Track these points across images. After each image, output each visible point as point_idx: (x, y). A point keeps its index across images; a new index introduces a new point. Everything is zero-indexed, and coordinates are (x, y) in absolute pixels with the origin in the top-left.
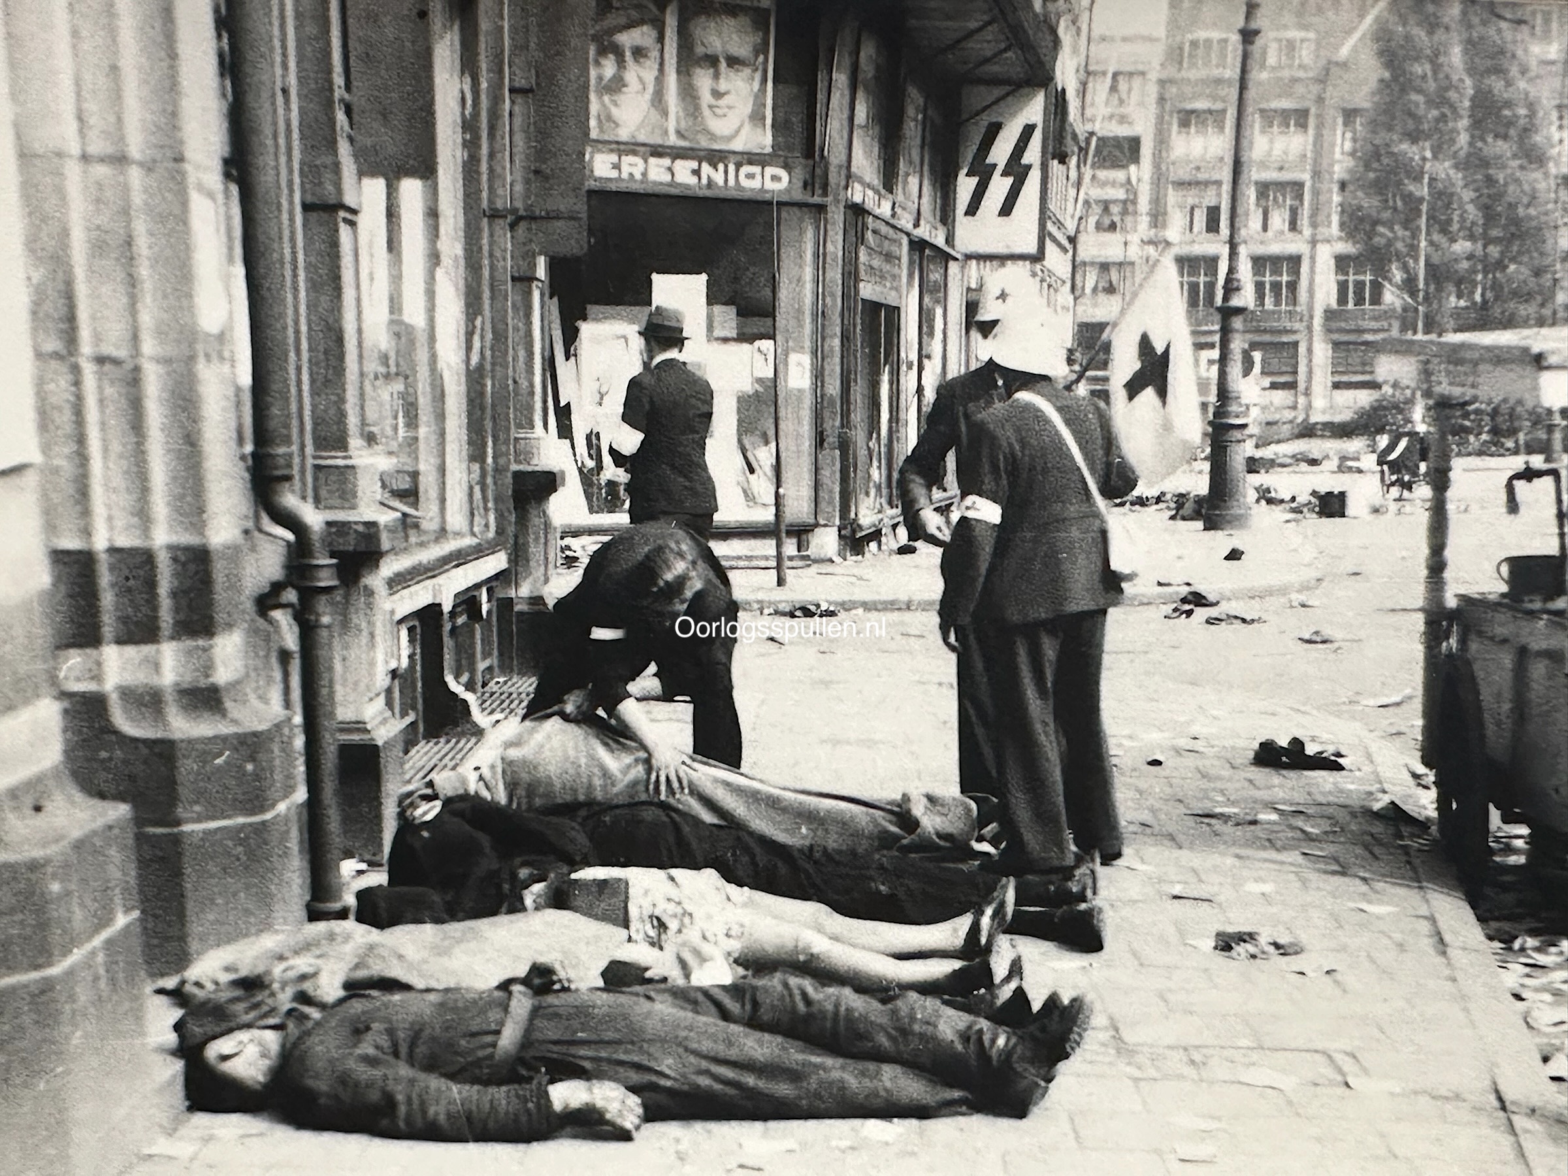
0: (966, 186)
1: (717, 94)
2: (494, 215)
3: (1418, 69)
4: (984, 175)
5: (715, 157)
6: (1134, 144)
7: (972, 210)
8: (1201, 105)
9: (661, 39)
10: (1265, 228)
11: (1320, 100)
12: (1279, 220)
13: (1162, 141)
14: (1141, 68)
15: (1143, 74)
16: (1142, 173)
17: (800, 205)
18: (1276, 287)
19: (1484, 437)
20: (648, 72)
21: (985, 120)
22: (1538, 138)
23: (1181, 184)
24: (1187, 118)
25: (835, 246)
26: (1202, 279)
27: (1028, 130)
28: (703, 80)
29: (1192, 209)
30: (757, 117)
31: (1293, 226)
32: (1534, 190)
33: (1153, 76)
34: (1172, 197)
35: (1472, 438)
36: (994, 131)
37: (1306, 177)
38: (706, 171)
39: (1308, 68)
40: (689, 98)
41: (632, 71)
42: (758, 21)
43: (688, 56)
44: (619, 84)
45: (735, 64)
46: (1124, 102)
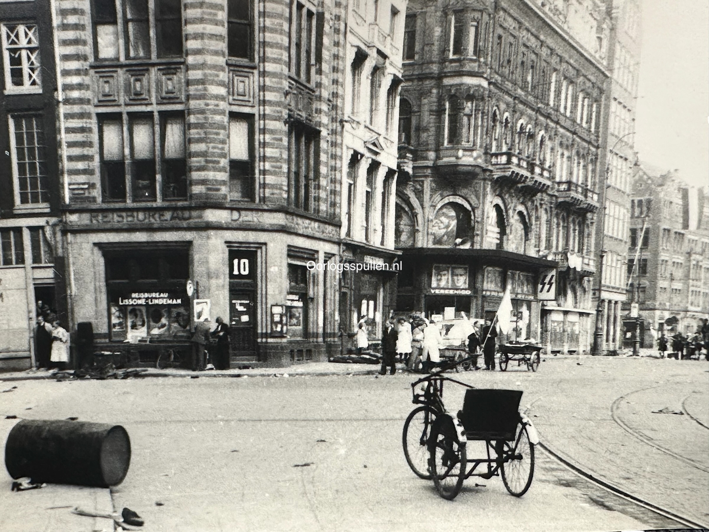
0: (540, 286)
1: (458, 280)
4: (544, 284)
5: (457, 289)
7: (541, 291)
9: (448, 273)
17: (473, 296)
20: (446, 277)
21: (543, 274)
25: (480, 302)
27: (553, 276)
28: (455, 278)
30: (465, 283)
36: (545, 276)
38: (456, 292)
40: (453, 281)
41: (443, 278)
42: (465, 269)
43: (453, 275)
44: (440, 280)
45: (461, 275)
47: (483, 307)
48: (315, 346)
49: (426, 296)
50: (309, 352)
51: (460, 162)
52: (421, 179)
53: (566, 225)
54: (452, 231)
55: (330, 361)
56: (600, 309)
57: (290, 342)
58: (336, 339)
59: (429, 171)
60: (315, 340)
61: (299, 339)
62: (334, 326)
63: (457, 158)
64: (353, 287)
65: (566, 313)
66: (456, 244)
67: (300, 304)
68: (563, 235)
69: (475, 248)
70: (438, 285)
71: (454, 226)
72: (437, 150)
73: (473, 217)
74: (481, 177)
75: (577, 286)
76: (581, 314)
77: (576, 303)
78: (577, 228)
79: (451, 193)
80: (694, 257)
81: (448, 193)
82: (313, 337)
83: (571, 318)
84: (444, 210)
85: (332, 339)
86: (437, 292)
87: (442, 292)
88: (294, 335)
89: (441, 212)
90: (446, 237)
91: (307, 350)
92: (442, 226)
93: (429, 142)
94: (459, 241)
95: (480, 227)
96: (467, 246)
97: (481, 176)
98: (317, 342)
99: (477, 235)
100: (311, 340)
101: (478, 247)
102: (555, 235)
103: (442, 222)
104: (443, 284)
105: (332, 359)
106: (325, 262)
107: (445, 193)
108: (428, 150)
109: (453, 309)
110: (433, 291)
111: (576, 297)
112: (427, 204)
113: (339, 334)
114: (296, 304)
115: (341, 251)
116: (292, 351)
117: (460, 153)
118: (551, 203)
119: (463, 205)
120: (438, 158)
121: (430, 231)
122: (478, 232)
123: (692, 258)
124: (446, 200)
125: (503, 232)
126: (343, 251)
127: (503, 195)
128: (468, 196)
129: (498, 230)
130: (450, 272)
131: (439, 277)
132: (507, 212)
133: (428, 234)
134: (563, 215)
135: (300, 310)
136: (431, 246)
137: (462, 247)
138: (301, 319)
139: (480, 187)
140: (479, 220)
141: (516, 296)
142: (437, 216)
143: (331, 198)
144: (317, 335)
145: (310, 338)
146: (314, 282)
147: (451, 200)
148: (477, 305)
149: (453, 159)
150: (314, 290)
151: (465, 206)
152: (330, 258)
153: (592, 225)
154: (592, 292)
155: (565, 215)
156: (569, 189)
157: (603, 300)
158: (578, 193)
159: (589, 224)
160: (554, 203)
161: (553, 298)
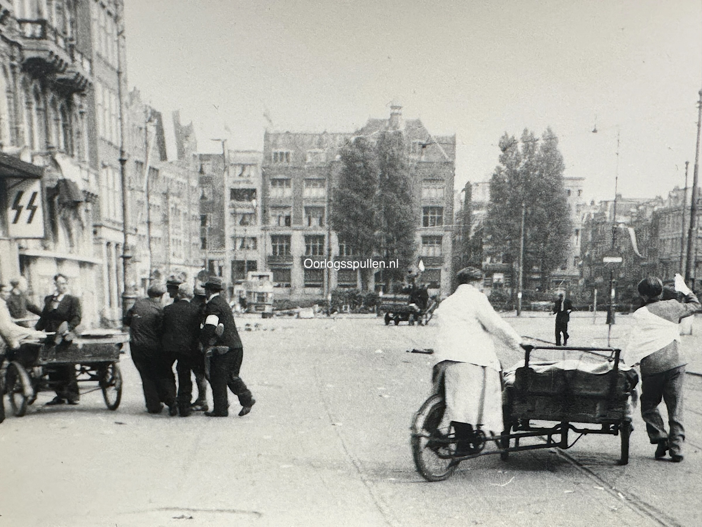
0: (11, 213)
3: (357, 165)
4: (19, 209)
6: (254, 191)
7: (15, 221)
8: (280, 177)
10: (309, 224)
11: (329, 175)
12: (315, 222)
13: (265, 190)
14: (255, 163)
15: (256, 165)
16: (257, 203)
18: (315, 249)
19: (362, 306)
21: (17, 189)
22: (408, 193)
23: (274, 207)
24: (274, 182)
27: (35, 194)
29: (279, 217)
31: (321, 224)
32: (406, 213)
33: (260, 164)
34: (270, 212)
35: (357, 306)
36: (20, 195)
37: (325, 204)
39: (324, 163)
46: (249, 176)
53: (42, 106)
65: (60, 261)
68: (40, 124)
75: (71, 219)
76: (82, 264)
77: (72, 246)
78: (60, 117)
80: (171, 198)
83: (68, 270)
102: (25, 120)
111: (70, 235)
118: (12, 58)
123: (170, 200)
134: (35, 87)
153: (82, 118)
154: (92, 229)
155: (39, 88)
156: (43, 36)
157: (108, 244)
158: (59, 46)
159: (78, 114)
160: (18, 59)
161: (42, 235)
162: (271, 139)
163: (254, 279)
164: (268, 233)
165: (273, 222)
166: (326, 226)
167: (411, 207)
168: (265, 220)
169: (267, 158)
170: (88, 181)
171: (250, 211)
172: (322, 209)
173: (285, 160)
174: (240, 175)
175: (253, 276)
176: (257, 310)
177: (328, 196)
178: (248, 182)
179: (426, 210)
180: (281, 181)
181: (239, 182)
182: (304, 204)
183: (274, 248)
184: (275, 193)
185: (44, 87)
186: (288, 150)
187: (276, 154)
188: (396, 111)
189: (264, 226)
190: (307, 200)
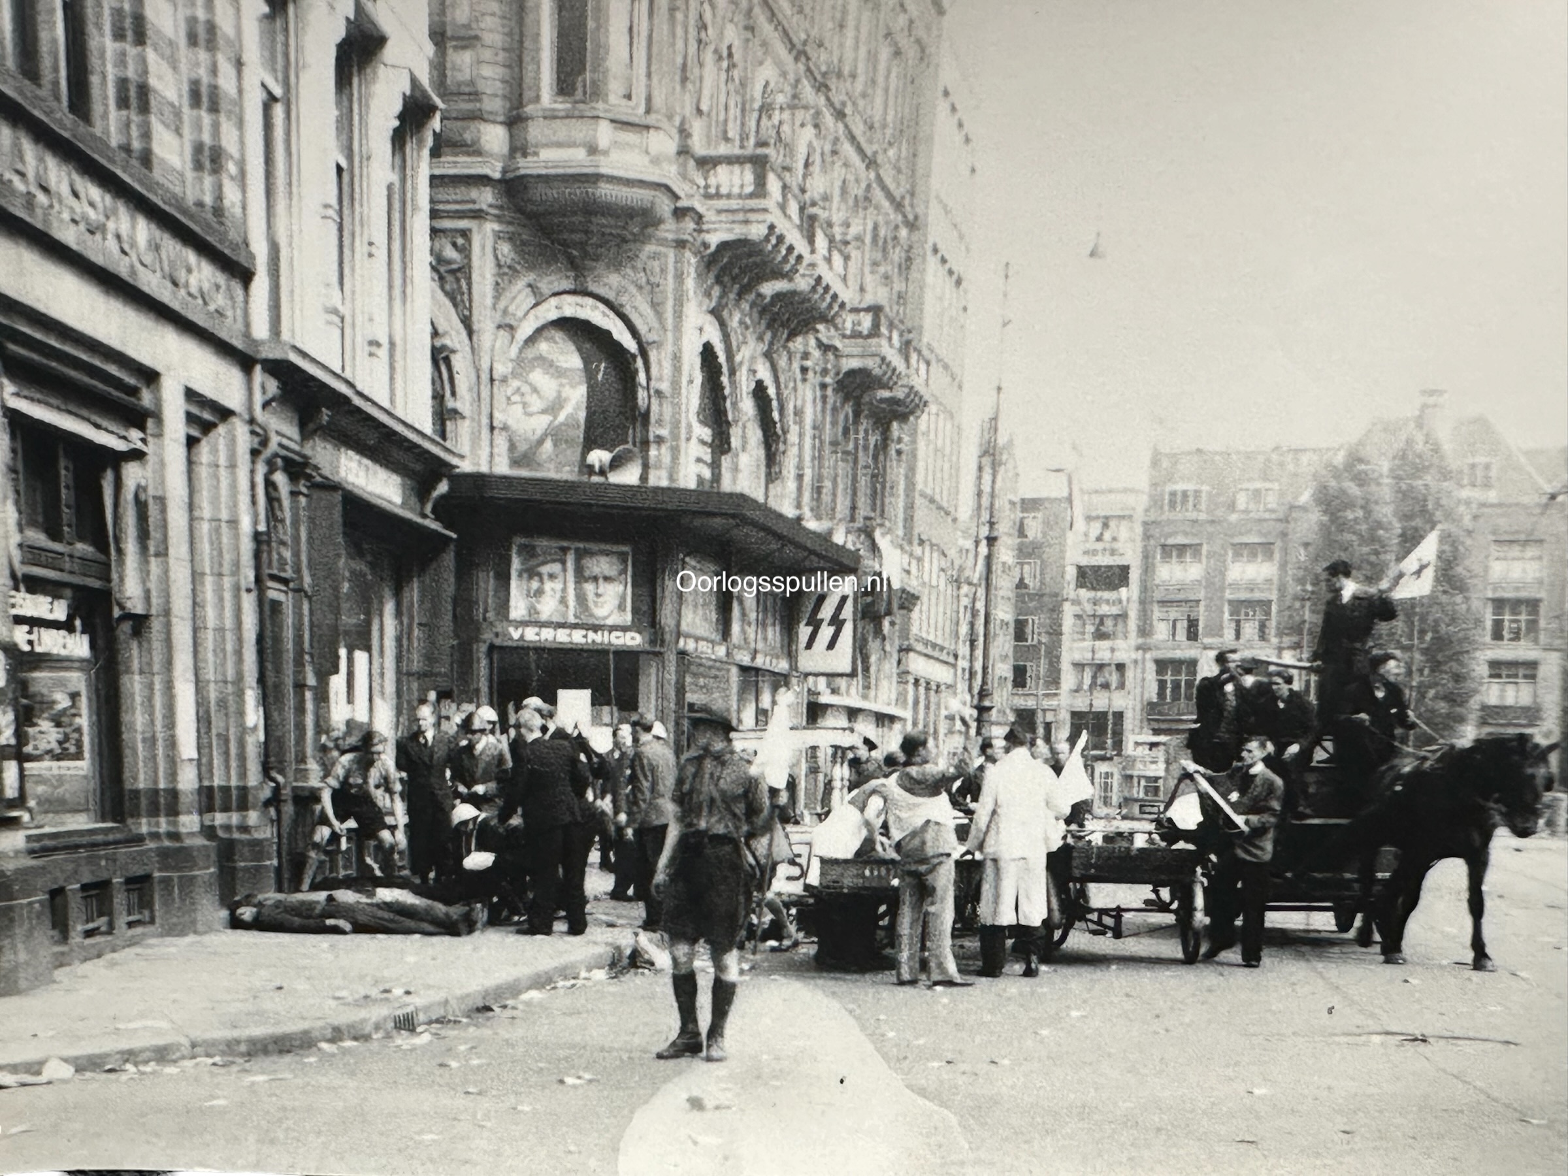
1: (598, 595)
2: (409, 674)
3: (1350, 515)
4: (816, 624)
5: (596, 628)
6: (1125, 569)
7: (809, 646)
8: (1180, 540)
9: (565, 570)
10: (1238, 636)
11: (1284, 535)
12: (1250, 629)
13: (1148, 569)
14: (1127, 513)
15: (1130, 517)
16: (1129, 594)
17: (648, 653)
20: (558, 585)
22: (1459, 570)
23: (1163, 603)
24: (1167, 550)
25: (671, 676)
26: (1183, 678)
27: (844, 599)
28: (589, 587)
29: (1175, 622)
30: (621, 607)
31: (1263, 636)
32: (1454, 611)
33: (1139, 516)
34: (1157, 612)
37: (1274, 596)
38: (591, 636)
39: (1273, 511)
40: (581, 599)
41: (548, 586)
42: (623, 557)
43: (581, 576)
44: (539, 592)
45: (607, 579)
46: (1114, 539)
47: (681, 690)
48: (164, 855)
49: (492, 648)
50: (139, 885)
51: (606, 167)
52: (463, 224)
53: (851, 447)
54: (570, 424)
55: (236, 923)
56: (987, 703)
57: (42, 848)
58: (253, 817)
59: (486, 197)
60: (163, 825)
61: (80, 822)
62: (242, 758)
63: (593, 150)
64: (307, 580)
65: (852, 714)
66: (590, 469)
67: (78, 646)
69: (653, 481)
70: (533, 610)
71: (577, 408)
72: (515, 121)
73: (642, 377)
74: (670, 236)
76: (880, 719)
77: (869, 687)
78: (871, 462)
79: (567, 285)
81: (557, 287)
82: (154, 812)
84: (543, 347)
85: (235, 818)
86: (531, 634)
87: (547, 635)
88: (55, 805)
89: (530, 353)
90: (548, 445)
91: (129, 881)
92: (536, 404)
93: (482, 86)
94: (599, 457)
95: (667, 410)
96: (629, 476)
97: (669, 229)
98: (175, 836)
99: (660, 440)
100: (144, 826)
101: (664, 483)
102: (829, 473)
103: (535, 390)
104: (548, 607)
105: (247, 913)
106: (191, 442)
107: (545, 286)
108: (477, 116)
109: (585, 695)
110: (515, 634)
112: (485, 321)
113: (266, 793)
114: (51, 642)
115: (258, 399)
116: (57, 894)
117: (604, 134)
118: (824, 372)
119: (608, 334)
120: (518, 148)
121: (499, 417)
122: (664, 432)
124: (551, 311)
125: (721, 444)
126: (266, 405)
127: (725, 313)
128: (624, 299)
129: (706, 433)
130: (570, 565)
131: (535, 584)
132: (732, 372)
133: (492, 428)
134: (847, 415)
135: (77, 680)
136: (502, 467)
137: (615, 478)
138: (84, 721)
139: (663, 271)
140: (665, 386)
141: (753, 659)
142: (521, 365)
143: (198, 127)
144: (169, 803)
145: (136, 814)
146: (143, 535)
147: (568, 312)
148: (661, 685)
149: (580, 154)
150: (145, 574)
151: (616, 336)
152: (207, 428)
153: (899, 461)
154: (895, 656)
155: (851, 415)
156: (875, 332)
157: (917, 681)
158: (891, 346)
159: (893, 453)
160: (832, 373)
161: (848, 670)
162: (1165, 464)
163: (1140, 748)
164: (1148, 656)
165: (1161, 631)
166: (1274, 640)
167: (1467, 599)
168: (1145, 630)
169: (1155, 502)
170: (908, 572)
171: (1115, 610)
172: (1266, 604)
173: (1190, 505)
174: (1099, 539)
175: (1137, 744)
176: (1142, 812)
177: (1280, 579)
178: (1113, 552)
179: (1499, 604)
180: (1182, 549)
181: (1094, 552)
182: (1228, 595)
183: (1162, 685)
184: (1169, 573)
185: (857, 414)
186: (1197, 487)
187: (1173, 494)
188: (1431, 400)
189: (1140, 641)
190: (1235, 586)
